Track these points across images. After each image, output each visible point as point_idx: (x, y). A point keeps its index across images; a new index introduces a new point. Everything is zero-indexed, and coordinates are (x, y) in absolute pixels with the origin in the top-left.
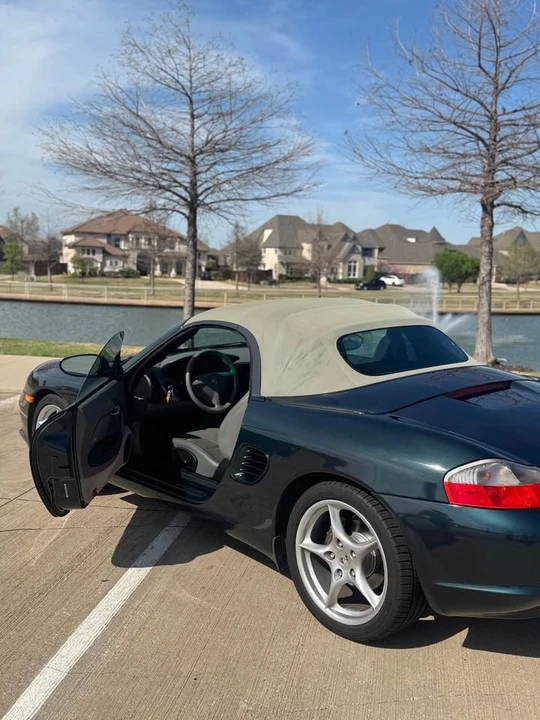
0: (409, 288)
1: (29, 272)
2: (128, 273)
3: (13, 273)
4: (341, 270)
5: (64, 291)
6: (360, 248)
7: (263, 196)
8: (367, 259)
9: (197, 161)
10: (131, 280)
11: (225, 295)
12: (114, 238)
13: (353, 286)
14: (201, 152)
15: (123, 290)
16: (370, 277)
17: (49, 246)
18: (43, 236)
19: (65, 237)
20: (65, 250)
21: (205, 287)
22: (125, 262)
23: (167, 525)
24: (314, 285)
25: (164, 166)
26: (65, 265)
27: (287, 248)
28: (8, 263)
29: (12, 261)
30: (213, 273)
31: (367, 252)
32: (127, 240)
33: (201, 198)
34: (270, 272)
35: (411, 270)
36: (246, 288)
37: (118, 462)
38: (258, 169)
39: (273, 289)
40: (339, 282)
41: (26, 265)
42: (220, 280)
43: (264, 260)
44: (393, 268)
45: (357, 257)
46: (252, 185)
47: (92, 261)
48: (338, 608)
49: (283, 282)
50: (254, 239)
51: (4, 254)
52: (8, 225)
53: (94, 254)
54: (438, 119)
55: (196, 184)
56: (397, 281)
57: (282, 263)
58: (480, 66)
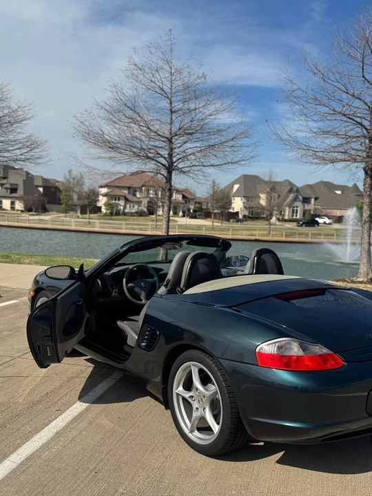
0: (337, 226)
1: (76, 212)
2: (141, 213)
3: (66, 213)
4: (287, 213)
5: (97, 224)
6: (301, 198)
7: (216, 164)
8: (306, 205)
9: (173, 141)
10: (143, 218)
11: (204, 228)
12: (132, 190)
13: (295, 224)
14: (176, 135)
15: (136, 225)
16: (308, 217)
17: (89, 195)
18: (86, 189)
19: (100, 189)
20: (101, 198)
21: (191, 223)
22: (139, 206)
23: (107, 378)
24: (267, 222)
25: (152, 143)
26: (100, 208)
27: (249, 197)
28: (63, 206)
29: (66, 205)
30: (198, 213)
31: (306, 200)
32: (141, 191)
33: (175, 164)
34: (237, 213)
35: (338, 213)
36: (220, 224)
37: (81, 335)
38: (212, 146)
39: (239, 225)
40: (286, 221)
41: (74, 207)
42: (203, 218)
43: (233, 205)
44: (324, 212)
45: (299, 204)
46: (209, 156)
47: (117, 205)
48: (197, 433)
49: (246, 220)
50: (227, 191)
51: (60, 200)
52: (65, 181)
53: (119, 200)
54: (332, 112)
55: (172, 155)
56: (327, 221)
57: (245, 207)
58: (363, 77)
